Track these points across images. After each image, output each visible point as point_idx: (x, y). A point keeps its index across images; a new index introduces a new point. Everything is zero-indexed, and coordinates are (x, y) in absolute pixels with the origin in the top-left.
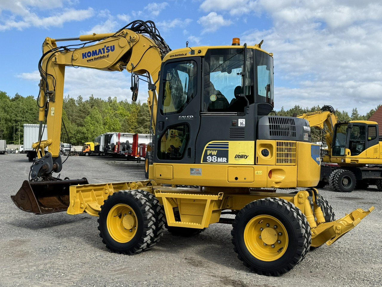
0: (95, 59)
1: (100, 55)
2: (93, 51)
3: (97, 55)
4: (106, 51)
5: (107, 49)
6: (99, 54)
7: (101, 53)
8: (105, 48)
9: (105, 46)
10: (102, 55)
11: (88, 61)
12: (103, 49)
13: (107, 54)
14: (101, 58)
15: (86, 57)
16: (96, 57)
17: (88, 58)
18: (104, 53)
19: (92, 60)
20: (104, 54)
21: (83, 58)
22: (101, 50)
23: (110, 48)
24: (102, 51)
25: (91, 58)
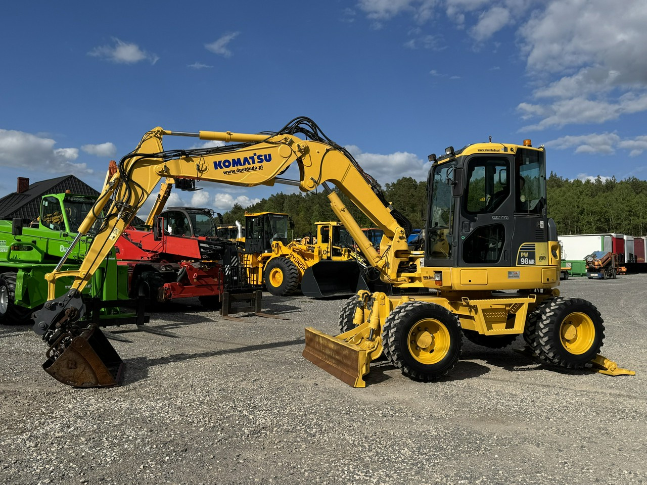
0: (238, 170)
1: (247, 165)
2: (234, 160)
3: (241, 165)
4: (256, 160)
5: (259, 157)
6: (244, 164)
7: (249, 163)
8: (255, 157)
9: (255, 154)
10: (251, 166)
11: (225, 173)
12: (252, 158)
13: (260, 165)
14: (248, 169)
15: (221, 168)
16: (240, 167)
17: (225, 169)
18: (254, 162)
19: (233, 171)
20: (255, 165)
21: (216, 168)
22: (249, 158)
23: (263, 158)
24: (250, 161)
25: (231, 168)
